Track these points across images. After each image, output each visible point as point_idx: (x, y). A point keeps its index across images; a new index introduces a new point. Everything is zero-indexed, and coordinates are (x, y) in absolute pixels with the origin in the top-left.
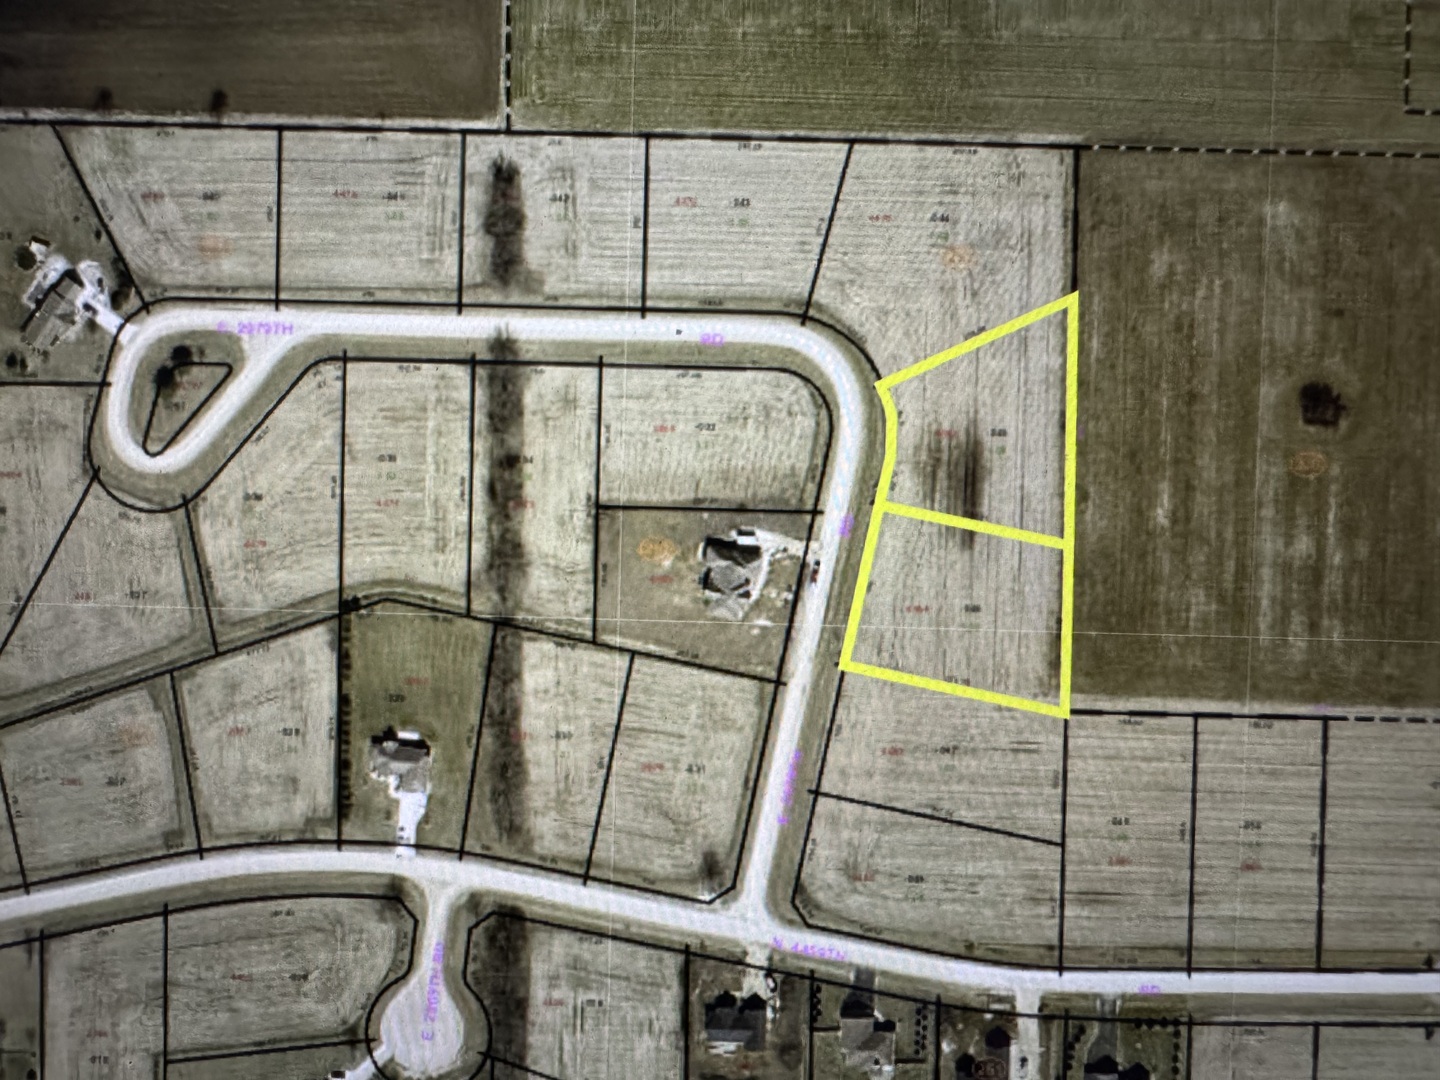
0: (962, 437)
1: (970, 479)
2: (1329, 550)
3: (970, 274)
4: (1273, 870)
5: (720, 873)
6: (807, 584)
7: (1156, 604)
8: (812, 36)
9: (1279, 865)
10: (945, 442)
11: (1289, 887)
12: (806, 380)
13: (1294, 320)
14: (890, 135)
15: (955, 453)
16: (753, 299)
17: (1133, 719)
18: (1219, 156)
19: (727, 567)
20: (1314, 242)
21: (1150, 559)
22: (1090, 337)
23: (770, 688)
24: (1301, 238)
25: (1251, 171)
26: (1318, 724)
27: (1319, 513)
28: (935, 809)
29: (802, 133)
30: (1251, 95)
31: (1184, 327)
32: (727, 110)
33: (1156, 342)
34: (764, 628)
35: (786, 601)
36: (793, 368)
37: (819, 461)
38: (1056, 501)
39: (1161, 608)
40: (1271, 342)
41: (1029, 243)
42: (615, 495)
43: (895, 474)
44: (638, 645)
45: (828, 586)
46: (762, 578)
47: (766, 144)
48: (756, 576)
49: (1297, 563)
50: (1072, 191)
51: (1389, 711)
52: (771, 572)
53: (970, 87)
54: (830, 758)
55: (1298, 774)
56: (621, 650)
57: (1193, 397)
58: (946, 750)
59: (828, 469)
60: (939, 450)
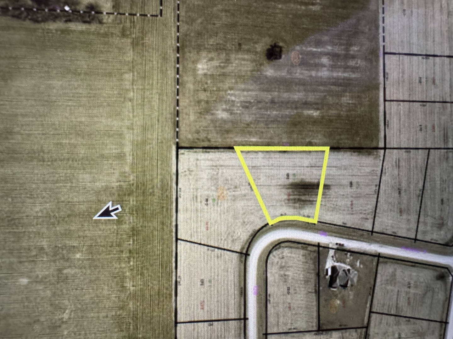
0: (290, 190)
1: (305, 187)
2: (326, 50)
3: (229, 189)
4: (434, 73)
5: (443, 273)
6: (344, 248)
7: (347, 116)
8: (134, 258)
9: (432, 71)
10: (292, 197)
11: (440, 68)
12: (270, 252)
13: (243, 62)
14: (174, 224)
15: (295, 193)
16: (240, 276)
17: (387, 124)
18: (180, 90)
19: (339, 279)
20: (213, 55)
21: (332, 118)
22: (252, 142)
23: (381, 260)
24: (212, 59)
25: (185, 78)
26: (386, 56)
27: (313, 54)
28: (419, 196)
29: (174, 260)
30: (155, 78)
31: (247, 106)
32: (165, 291)
33: (253, 116)
34: (360, 263)
35: (350, 255)
36: (266, 258)
37: (300, 245)
38: (312, 154)
39: (349, 113)
40: (252, 71)
41: (216, 166)
42: (314, 324)
43: (304, 216)
44: (368, 311)
45: (345, 240)
46: (343, 265)
47: (178, 275)
48: (342, 267)
49: (331, 63)
50: (195, 150)
51: (381, 30)
52: (341, 262)
53: (153, 192)
54: (404, 235)
55: (403, 64)
56: (369, 317)
57: (273, 102)
58: (400, 193)
59: (302, 242)
60: (295, 199)
